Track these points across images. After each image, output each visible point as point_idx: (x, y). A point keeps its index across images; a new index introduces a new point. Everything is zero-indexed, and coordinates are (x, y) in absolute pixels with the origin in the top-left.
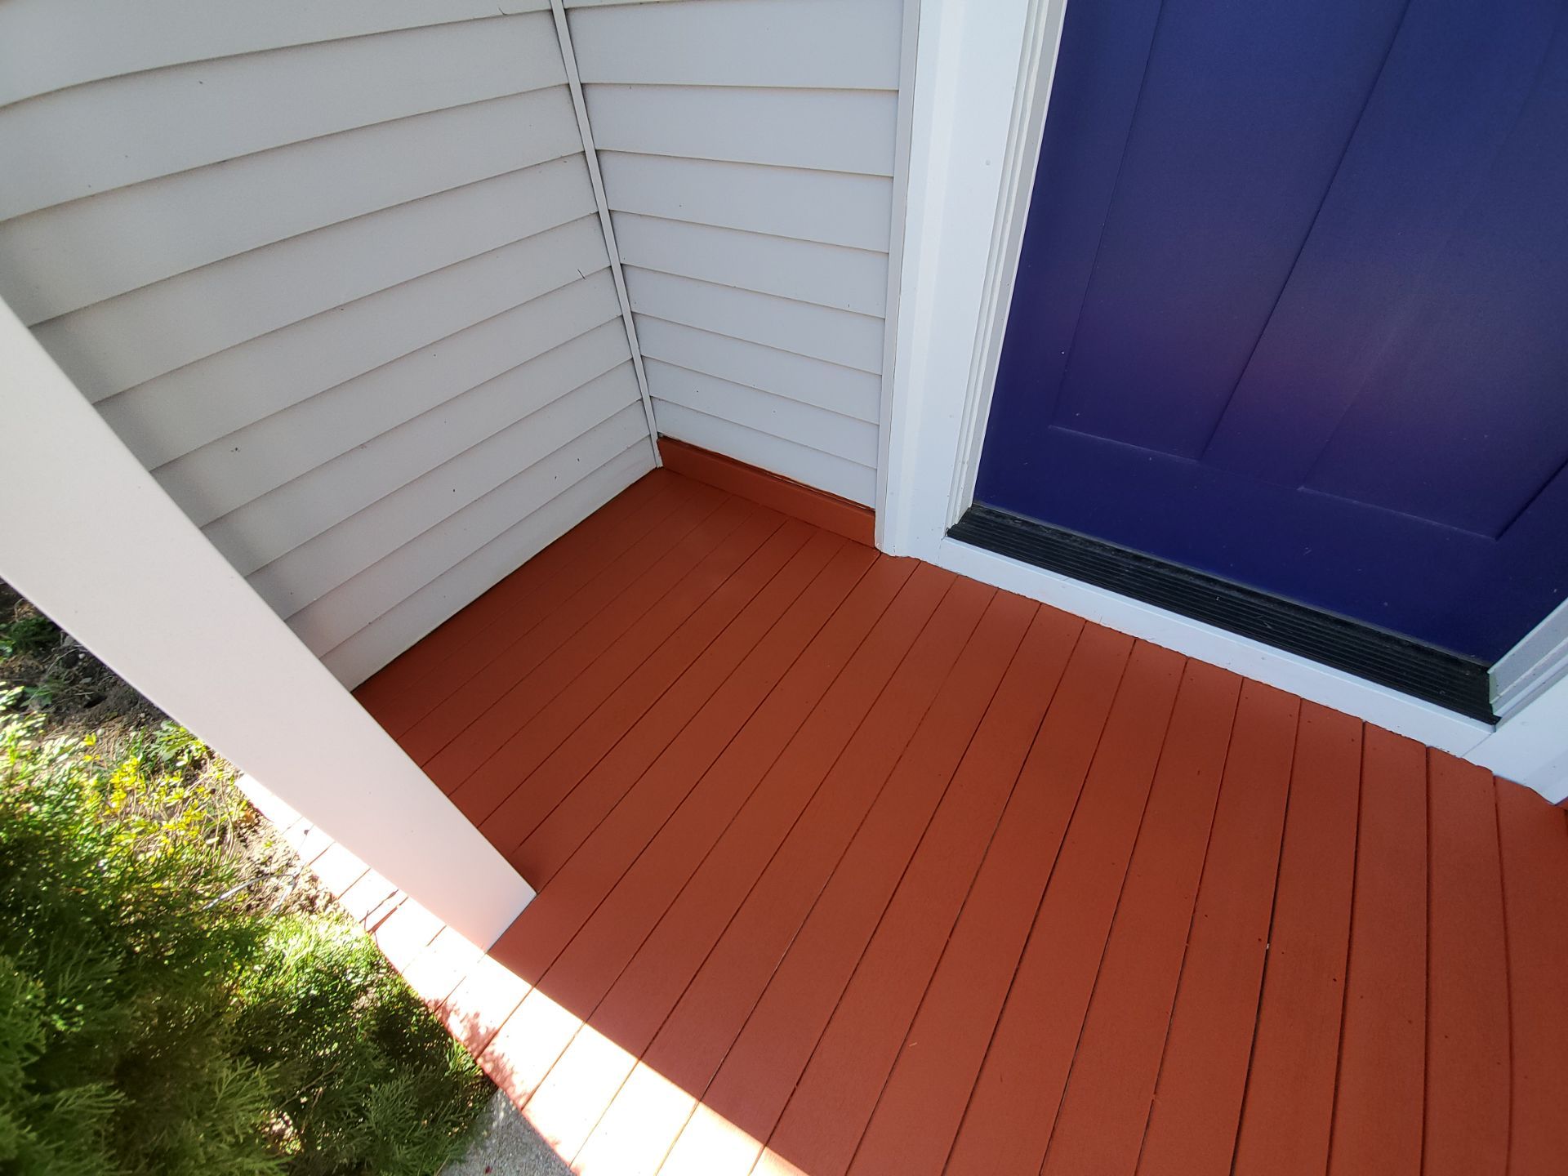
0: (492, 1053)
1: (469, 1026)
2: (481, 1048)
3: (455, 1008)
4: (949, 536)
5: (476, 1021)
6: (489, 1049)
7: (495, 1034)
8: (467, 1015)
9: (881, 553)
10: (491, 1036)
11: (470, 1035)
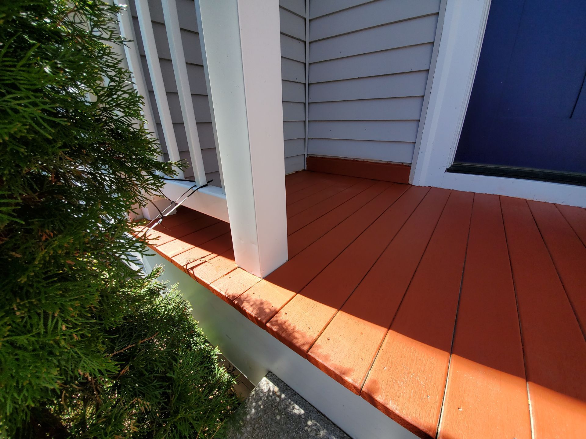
0: (277, 321)
1: (257, 308)
2: (268, 318)
3: (246, 299)
4: (447, 172)
5: (261, 306)
6: (274, 319)
7: (277, 312)
8: (255, 303)
9: (412, 186)
10: (274, 313)
11: (258, 312)
